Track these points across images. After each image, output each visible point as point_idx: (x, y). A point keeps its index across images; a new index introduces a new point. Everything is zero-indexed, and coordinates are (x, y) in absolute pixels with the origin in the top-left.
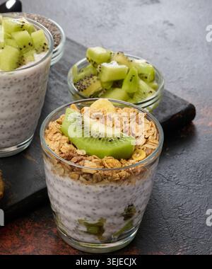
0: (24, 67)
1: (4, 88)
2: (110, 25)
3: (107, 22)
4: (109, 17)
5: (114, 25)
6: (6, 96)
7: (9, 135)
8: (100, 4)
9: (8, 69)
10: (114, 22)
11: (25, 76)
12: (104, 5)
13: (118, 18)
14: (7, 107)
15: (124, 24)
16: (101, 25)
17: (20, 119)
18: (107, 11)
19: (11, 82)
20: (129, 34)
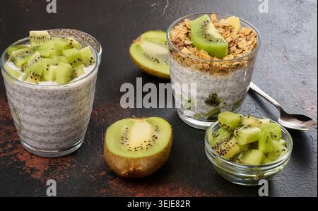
0: (76, 79)
1: (61, 98)
2: (294, 32)
3: (292, 29)
4: (295, 25)
5: (298, 32)
6: (63, 105)
7: (66, 138)
8: (289, 14)
9: (63, 82)
10: (298, 30)
11: (78, 87)
12: (292, 14)
13: (302, 26)
14: (63, 114)
15: (306, 32)
16: (287, 31)
17: (74, 123)
18: (294, 20)
19: (67, 93)
20: (310, 41)
